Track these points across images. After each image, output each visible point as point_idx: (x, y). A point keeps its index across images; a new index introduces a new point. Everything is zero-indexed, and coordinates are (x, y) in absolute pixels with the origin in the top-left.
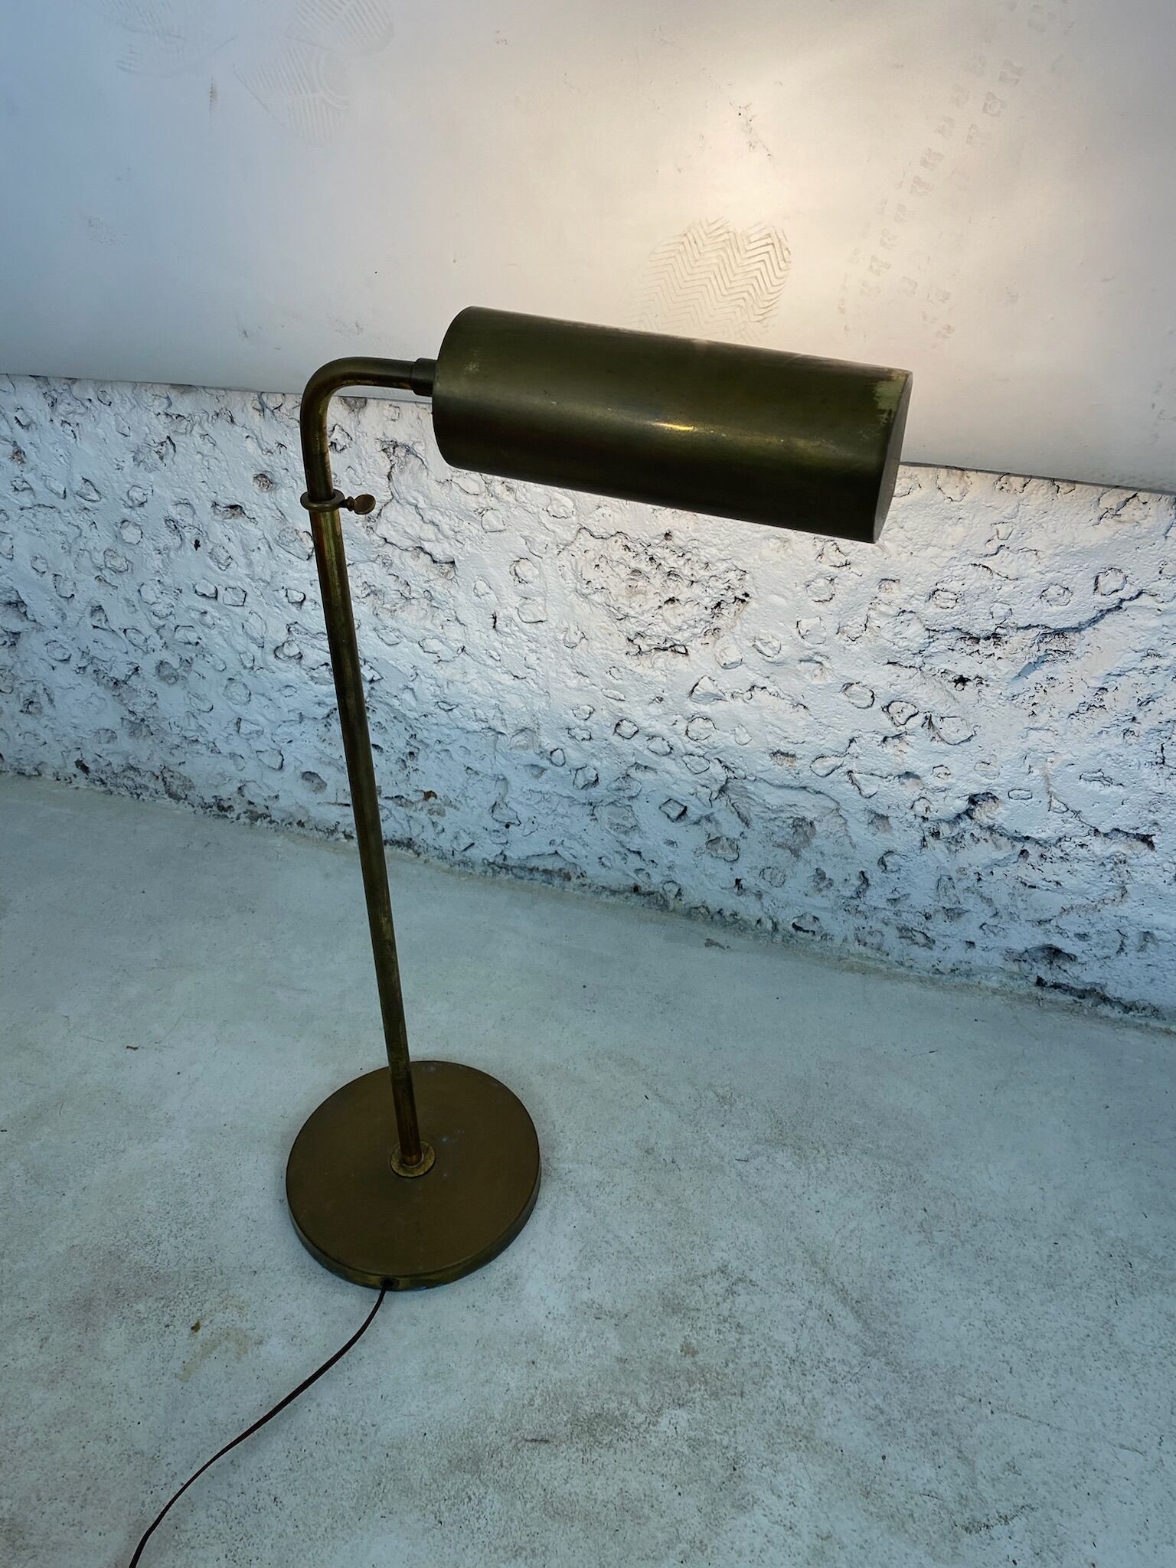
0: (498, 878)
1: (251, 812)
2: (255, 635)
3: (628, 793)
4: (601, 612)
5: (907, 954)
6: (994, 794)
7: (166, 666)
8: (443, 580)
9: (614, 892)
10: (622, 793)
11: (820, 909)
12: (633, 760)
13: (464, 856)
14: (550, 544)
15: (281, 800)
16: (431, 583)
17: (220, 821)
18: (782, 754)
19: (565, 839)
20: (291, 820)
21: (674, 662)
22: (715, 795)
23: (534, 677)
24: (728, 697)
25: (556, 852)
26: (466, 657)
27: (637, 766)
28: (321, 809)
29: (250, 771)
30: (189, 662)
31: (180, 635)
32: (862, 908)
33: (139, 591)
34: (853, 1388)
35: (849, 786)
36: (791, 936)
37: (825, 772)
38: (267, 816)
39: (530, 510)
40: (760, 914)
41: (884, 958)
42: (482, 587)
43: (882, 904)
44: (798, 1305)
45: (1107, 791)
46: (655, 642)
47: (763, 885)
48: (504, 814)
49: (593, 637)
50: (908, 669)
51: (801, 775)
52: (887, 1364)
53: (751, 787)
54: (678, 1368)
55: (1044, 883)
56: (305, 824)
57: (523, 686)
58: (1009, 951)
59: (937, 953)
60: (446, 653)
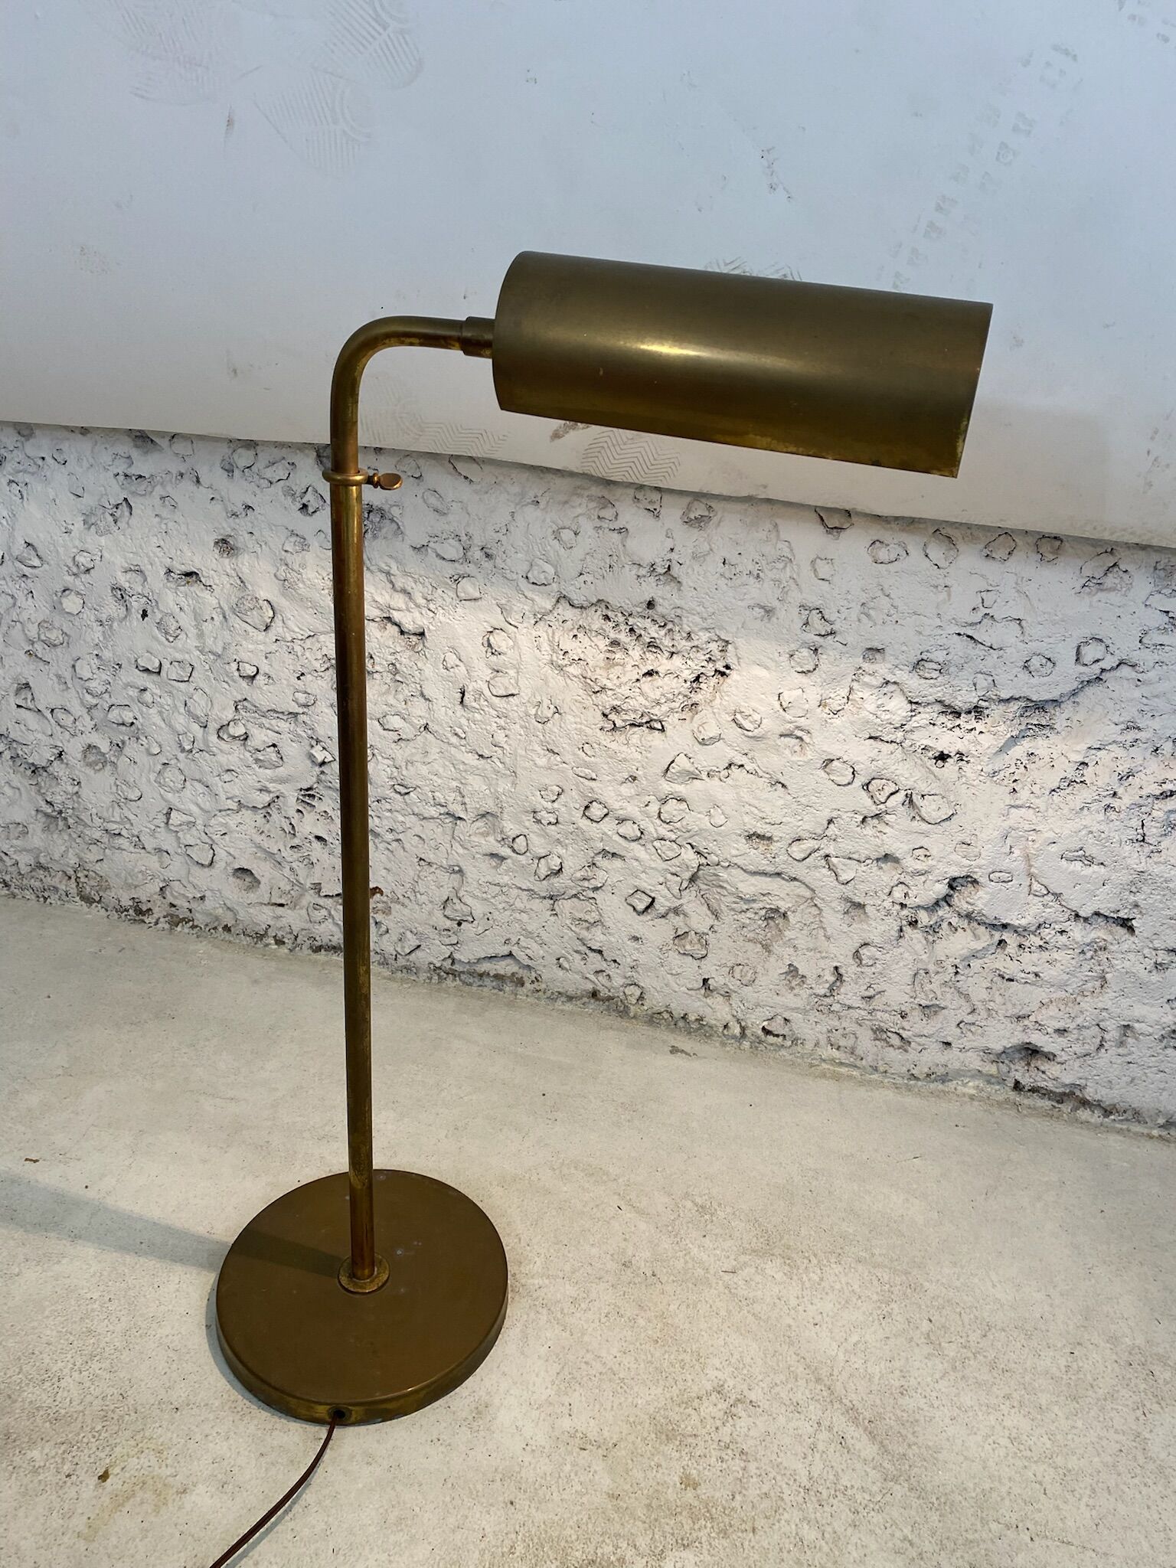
0: (444, 985)
1: (172, 916)
2: (199, 713)
3: (594, 883)
4: (576, 687)
5: (882, 1059)
6: (975, 876)
7: (94, 751)
8: (409, 653)
9: (570, 998)
10: (586, 884)
11: (793, 1009)
12: (600, 846)
13: (408, 960)
14: (527, 613)
15: (207, 902)
16: (398, 656)
17: (137, 927)
18: (759, 836)
19: (522, 938)
20: (216, 924)
21: (650, 738)
22: (685, 884)
23: (501, 756)
24: (704, 776)
25: (510, 955)
26: (429, 736)
27: (604, 853)
28: (251, 911)
29: (176, 867)
30: (120, 747)
31: (114, 715)
32: (836, 1007)
33: (74, 666)
34: (877, 1518)
35: (825, 871)
36: (760, 1042)
37: (803, 856)
38: (190, 921)
39: (508, 576)
40: (729, 1017)
41: (858, 1063)
42: (452, 659)
43: (856, 1002)
44: (807, 1429)
45: (1088, 871)
46: (631, 716)
47: (733, 984)
48: (457, 909)
49: (567, 710)
50: (889, 745)
51: (777, 860)
52: (911, 1489)
53: (724, 875)
54: (679, 1503)
55: (1023, 975)
56: (232, 929)
57: (488, 767)
58: (987, 1051)
59: (912, 1055)
60: (407, 731)
